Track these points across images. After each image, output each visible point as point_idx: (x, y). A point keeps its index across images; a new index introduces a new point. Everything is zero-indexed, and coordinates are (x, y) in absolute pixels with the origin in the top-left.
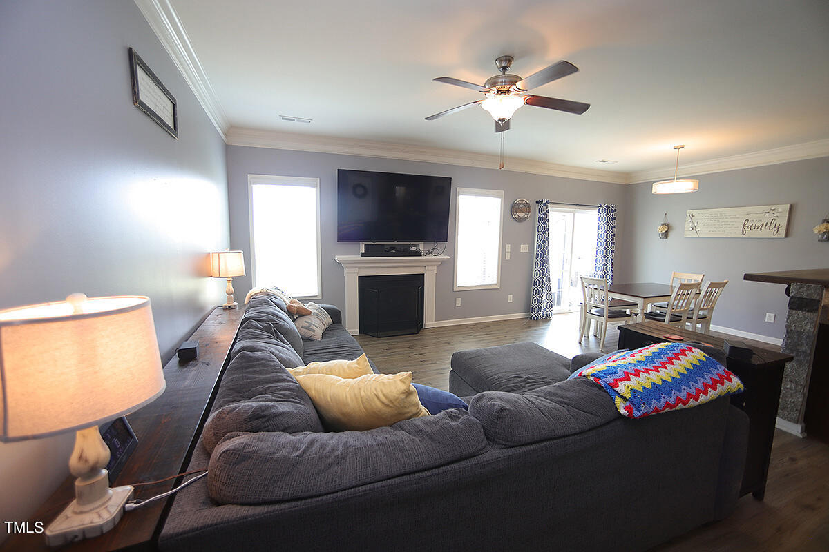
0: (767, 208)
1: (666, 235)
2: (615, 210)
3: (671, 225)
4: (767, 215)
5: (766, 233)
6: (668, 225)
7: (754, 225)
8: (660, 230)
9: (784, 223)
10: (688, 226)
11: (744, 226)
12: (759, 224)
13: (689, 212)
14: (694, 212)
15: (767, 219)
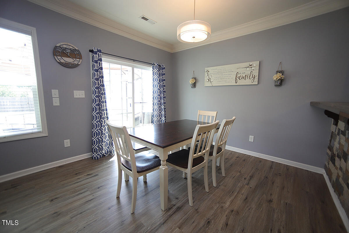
0: (247, 64)
1: (194, 85)
2: (164, 68)
3: (197, 78)
4: (248, 68)
5: (248, 82)
6: (195, 79)
7: (241, 76)
8: (191, 81)
9: (257, 74)
10: (206, 78)
11: (236, 77)
12: (244, 75)
13: (206, 69)
14: (209, 69)
15: (248, 71)
